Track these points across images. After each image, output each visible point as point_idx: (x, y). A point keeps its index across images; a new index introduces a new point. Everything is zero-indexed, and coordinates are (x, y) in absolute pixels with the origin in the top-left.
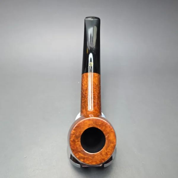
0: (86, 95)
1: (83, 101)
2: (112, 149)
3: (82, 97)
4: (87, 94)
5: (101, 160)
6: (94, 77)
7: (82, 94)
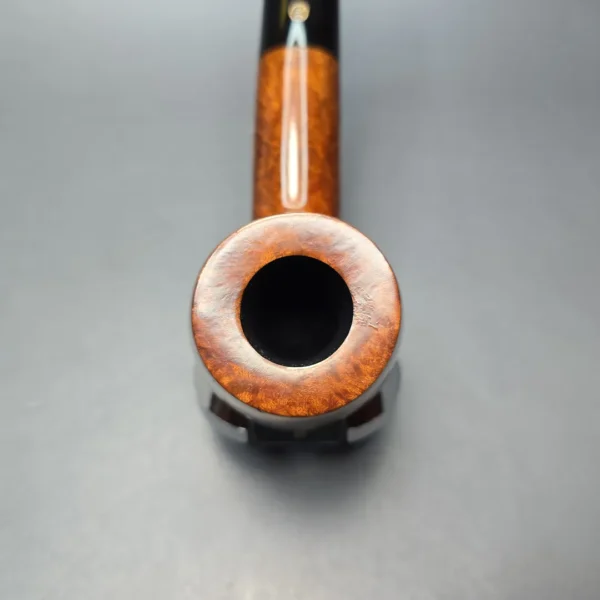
0: (275, 144)
1: (262, 172)
2: (383, 351)
3: (258, 154)
4: (276, 138)
5: (331, 396)
6: (312, 65)
7: (259, 140)
